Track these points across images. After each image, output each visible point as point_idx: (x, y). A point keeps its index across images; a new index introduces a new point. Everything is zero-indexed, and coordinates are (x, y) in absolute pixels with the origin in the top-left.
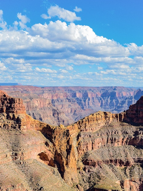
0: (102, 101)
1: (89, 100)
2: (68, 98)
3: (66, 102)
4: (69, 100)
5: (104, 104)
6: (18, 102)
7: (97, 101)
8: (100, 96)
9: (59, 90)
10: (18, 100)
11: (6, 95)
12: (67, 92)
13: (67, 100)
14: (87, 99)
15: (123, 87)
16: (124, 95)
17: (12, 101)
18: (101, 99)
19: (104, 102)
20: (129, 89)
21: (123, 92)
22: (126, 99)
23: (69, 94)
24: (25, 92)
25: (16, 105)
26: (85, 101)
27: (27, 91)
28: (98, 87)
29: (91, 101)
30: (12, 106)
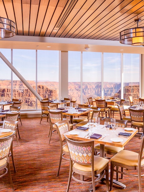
0: (95, 90)
1: (88, 89)
2: (77, 89)
3: (75, 91)
4: (77, 90)
5: (97, 92)
6: (54, 92)
7: (93, 90)
8: (94, 87)
9: (71, 84)
10: (54, 91)
11: (48, 88)
12: (76, 85)
13: (76, 90)
14: (87, 89)
15: (107, 82)
16: (108, 87)
17: (51, 92)
18: (95, 89)
19: (96, 91)
20: (111, 84)
21: (107, 85)
22: (109, 89)
23: (77, 86)
24: (52, 85)
25: (53, 94)
26: (86, 90)
27: (53, 85)
28: (93, 83)
29: (89, 90)
30: (51, 94)
